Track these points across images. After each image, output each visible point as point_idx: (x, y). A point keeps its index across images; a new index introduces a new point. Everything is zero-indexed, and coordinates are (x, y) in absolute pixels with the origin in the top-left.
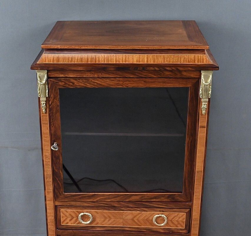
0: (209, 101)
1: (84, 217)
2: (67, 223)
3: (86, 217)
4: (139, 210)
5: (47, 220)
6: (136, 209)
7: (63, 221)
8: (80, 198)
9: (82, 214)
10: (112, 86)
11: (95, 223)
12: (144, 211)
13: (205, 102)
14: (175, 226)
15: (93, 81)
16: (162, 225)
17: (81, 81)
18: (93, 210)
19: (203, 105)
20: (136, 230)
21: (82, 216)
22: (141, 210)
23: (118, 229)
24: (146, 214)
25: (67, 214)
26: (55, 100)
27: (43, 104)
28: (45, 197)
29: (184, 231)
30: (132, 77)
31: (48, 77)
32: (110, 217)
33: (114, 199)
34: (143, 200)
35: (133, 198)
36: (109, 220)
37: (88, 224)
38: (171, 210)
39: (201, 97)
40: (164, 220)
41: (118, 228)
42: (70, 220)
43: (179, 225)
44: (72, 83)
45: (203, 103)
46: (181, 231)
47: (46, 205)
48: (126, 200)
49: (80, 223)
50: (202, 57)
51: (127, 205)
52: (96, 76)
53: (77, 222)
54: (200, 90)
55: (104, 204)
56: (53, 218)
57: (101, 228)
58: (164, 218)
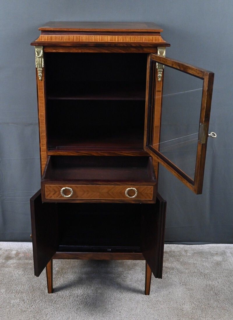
1: (65, 192)
4: (113, 184)
7: (47, 195)
9: (64, 188)
12: (117, 185)
14: (144, 197)
16: (133, 197)
24: (118, 188)
25: (51, 189)
32: (88, 191)
37: (69, 197)
40: (135, 193)
43: (147, 197)
53: (59, 196)
57: (80, 201)
58: (134, 191)
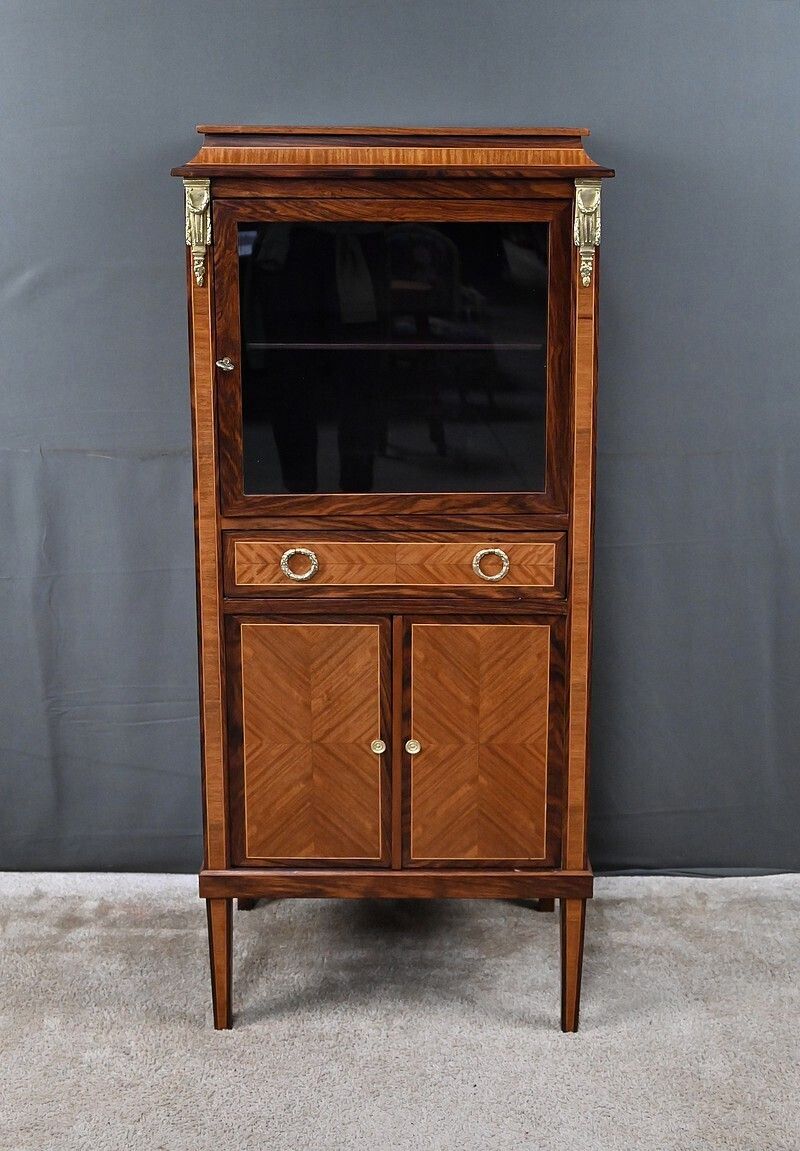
0: (597, 255)
1: (296, 561)
2: (251, 580)
3: (301, 560)
4: (437, 537)
5: (198, 571)
6: (429, 535)
7: (241, 576)
8: (286, 507)
9: (291, 552)
10: (367, 216)
11: (325, 576)
12: (451, 540)
13: (587, 254)
14: (530, 580)
15: (322, 205)
16: (497, 576)
17: (291, 204)
18: (318, 541)
19: (583, 263)
20: (431, 594)
21: (290, 557)
22: (442, 538)
23: (384, 594)
24: (452, 550)
25: (252, 555)
26: (228, 252)
27: (199, 262)
28: (196, 507)
29: (555, 595)
30: (413, 196)
31: (212, 197)
32: (362, 560)
33: (373, 508)
34: (448, 512)
35: (423, 506)
36: (360, 570)
37: (306, 581)
38: (517, 535)
39: (577, 243)
40: (502, 566)
41: (384, 591)
42: (260, 571)
43: (538, 579)
44: (268, 208)
45: (583, 258)
46: (545, 595)
47: (196, 530)
48: (405, 512)
49: (286, 578)
50: (575, 154)
51: (406, 523)
52: (327, 194)
53: (276, 578)
54: (576, 229)
55: (347, 522)
56: (215, 565)
57: (340, 592)
58: (499, 557)
